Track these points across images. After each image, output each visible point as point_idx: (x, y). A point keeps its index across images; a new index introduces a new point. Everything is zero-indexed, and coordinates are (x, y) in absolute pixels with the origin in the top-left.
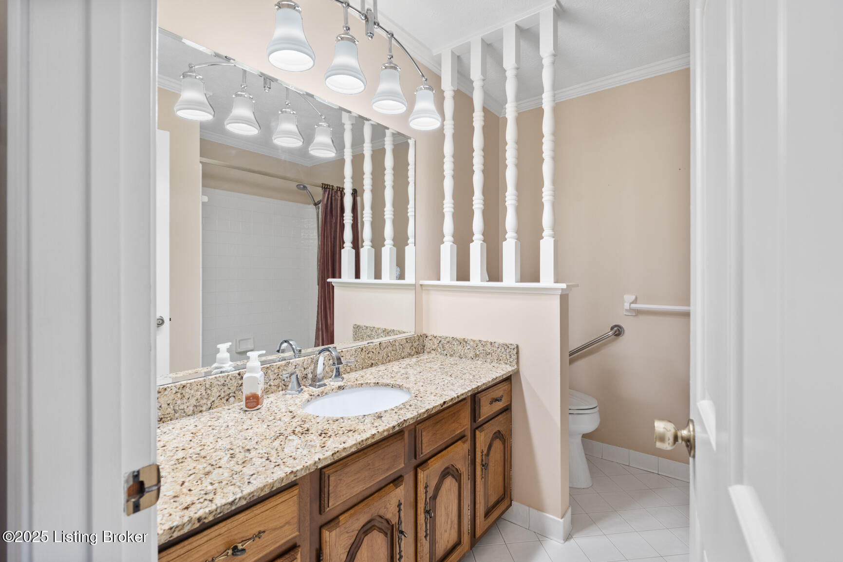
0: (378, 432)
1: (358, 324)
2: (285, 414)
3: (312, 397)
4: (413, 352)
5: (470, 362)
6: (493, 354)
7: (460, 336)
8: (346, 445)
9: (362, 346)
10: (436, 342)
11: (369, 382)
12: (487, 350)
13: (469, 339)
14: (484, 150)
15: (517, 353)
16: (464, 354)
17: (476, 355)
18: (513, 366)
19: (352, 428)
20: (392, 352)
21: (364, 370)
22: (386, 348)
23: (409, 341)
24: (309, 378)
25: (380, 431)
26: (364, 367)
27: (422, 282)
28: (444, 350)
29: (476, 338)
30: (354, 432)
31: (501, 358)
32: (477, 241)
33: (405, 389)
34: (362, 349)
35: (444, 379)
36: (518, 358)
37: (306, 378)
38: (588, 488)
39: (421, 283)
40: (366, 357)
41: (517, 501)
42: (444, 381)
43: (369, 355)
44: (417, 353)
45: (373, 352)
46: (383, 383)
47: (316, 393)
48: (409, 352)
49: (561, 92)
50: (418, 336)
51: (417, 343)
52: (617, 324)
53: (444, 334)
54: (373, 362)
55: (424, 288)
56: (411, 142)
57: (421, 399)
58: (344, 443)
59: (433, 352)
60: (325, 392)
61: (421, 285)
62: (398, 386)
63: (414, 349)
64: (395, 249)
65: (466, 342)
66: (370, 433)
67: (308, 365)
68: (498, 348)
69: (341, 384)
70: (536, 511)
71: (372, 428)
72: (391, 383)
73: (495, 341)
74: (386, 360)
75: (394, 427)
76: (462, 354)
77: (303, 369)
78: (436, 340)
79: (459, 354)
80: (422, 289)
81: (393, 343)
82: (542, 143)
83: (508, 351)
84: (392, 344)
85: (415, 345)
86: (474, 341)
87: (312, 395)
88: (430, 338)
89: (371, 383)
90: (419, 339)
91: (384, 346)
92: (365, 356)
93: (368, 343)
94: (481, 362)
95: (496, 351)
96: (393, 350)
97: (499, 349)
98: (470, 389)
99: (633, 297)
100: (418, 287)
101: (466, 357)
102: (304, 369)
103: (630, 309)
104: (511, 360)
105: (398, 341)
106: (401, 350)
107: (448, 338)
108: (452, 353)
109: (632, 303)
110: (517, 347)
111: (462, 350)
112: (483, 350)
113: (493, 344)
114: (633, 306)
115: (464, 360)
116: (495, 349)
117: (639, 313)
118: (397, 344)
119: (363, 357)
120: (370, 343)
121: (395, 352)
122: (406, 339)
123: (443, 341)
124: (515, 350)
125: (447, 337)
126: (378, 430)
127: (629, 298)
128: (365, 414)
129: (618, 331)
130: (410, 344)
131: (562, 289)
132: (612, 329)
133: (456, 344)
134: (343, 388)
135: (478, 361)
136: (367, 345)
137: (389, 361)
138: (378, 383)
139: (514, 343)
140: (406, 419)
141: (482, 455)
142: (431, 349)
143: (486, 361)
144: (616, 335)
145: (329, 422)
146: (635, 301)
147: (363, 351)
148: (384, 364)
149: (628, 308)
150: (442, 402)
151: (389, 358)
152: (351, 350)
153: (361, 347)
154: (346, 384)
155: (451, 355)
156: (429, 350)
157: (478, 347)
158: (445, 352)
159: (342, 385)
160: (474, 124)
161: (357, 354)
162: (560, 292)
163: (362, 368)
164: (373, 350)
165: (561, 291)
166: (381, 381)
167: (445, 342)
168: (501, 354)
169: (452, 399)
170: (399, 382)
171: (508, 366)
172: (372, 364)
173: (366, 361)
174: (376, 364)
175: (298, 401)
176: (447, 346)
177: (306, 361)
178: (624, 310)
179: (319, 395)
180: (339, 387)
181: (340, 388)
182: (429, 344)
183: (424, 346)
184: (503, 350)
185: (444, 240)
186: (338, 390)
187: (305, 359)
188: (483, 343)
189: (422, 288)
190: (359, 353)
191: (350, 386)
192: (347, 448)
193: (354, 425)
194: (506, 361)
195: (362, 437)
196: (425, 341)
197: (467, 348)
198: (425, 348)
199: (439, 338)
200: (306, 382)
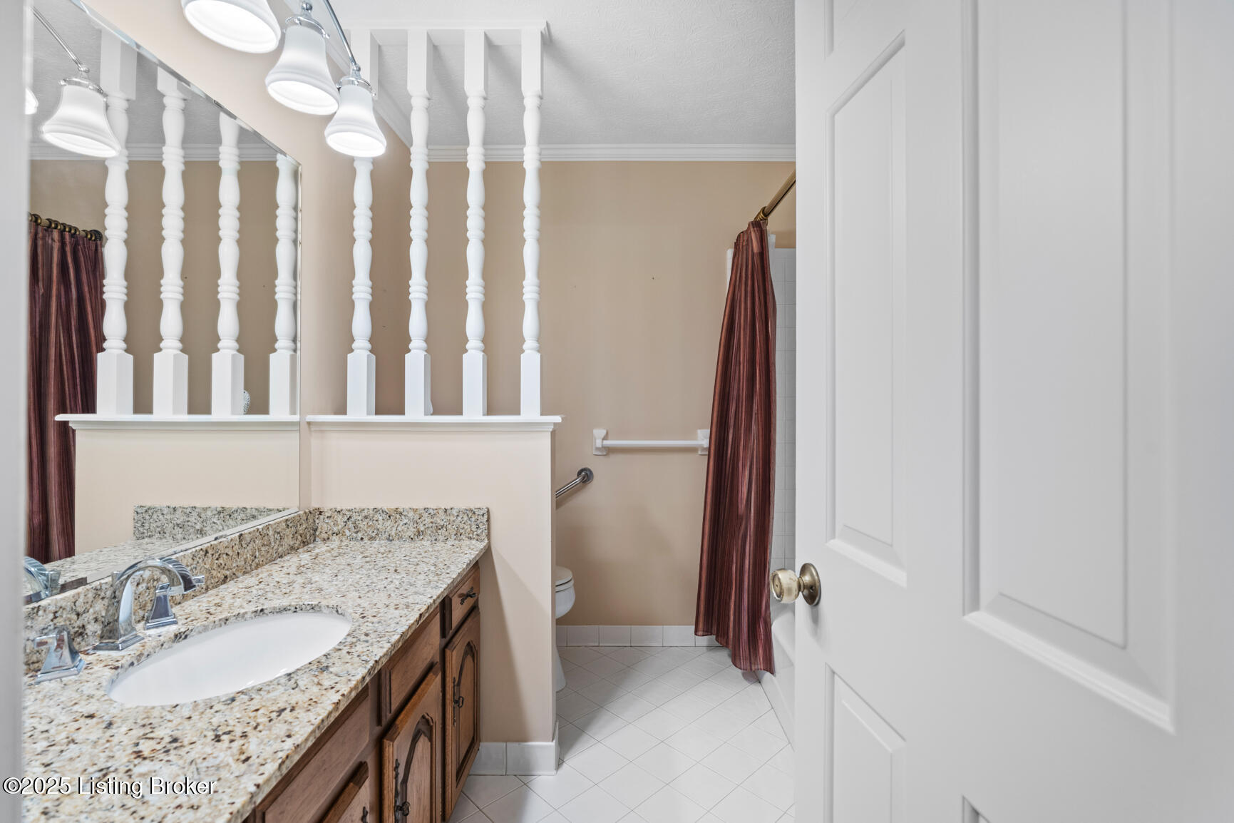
0: (343, 695)
1: (148, 504)
2: (76, 725)
3: (119, 670)
4: (298, 542)
5: (407, 544)
6: (449, 526)
7: (388, 505)
8: (298, 739)
9: (206, 546)
10: (340, 520)
11: (242, 611)
12: (439, 522)
13: (407, 507)
14: (428, 208)
15: (488, 520)
16: (396, 534)
17: (419, 533)
18: (482, 541)
19: (282, 705)
20: (263, 549)
21: (211, 592)
22: (252, 543)
23: (290, 525)
24: (89, 634)
25: (346, 693)
26: (210, 587)
27: (310, 418)
28: (357, 533)
29: (419, 505)
30: (291, 711)
31: (461, 531)
32: (418, 351)
33: (325, 610)
34: (207, 552)
35: (389, 580)
36: (489, 529)
37: (81, 634)
38: (562, 689)
39: (309, 421)
40: (215, 567)
41: (487, 741)
42: (392, 582)
43: (221, 561)
44: (305, 543)
45: (227, 554)
46: (274, 608)
47: (125, 662)
48: (292, 543)
49: (497, 149)
50: (305, 513)
51: (304, 527)
52: (583, 467)
53: (358, 505)
54: (228, 573)
55: (313, 429)
56: (283, 164)
57: (375, 620)
58: (289, 736)
59: (334, 537)
60: (146, 654)
61: (309, 423)
62: (309, 608)
63: (299, 537)
64: (241, 357)
65: (401, 514)
66: (329, 702)
67: (88, 606)
68: (458, 516)
69: (173, 629)
70: (516, 745)
71: (324, 692)
72: (293, 603)
73: (452, 506)
74: (253, 565)
75: (364, 678)
76: (393, 533)
77: (76, 617)
78: (340, 517)
79: (387, 534)
80: (310, 431)
81: (265, 531)
82: (523, 218)
83: (473, 519)
84: (262, 534)
85: (301, 529)
86: (415, 511)
87: (118, 667)
88: (327, 514)
89: (246, 613)
90: (307, 519)
91: (248, 539)
92: (212, 564)
93: (216, 539)
94: (429, 542)
95: (454, 521)
96: (263, 545)
97: (459, 518)
98: (446, 586)
99: (604, 432)
100: (304, 426)
101: (400, 538)
102: (78, 615)
103: (602, 447)
104: (479, 531)
105: (272, 525)
106: (278, 542)
107: (366, 511)
108: (374, 535)
109: (604, 439)
110: (488, 511)
111: (393, 526)
112: (432, 523)
113: (448, 512)
114: (607, 443)
115: (396, 542)
116: (452, 518)
117: (609, 451)
118: (271, 533)
119: (207, 566)
120: (221, 537)
121: (267, 547)
122: (286, 520)
123: (355, 517)
124: (486, 516)
125: (363, 510)
126: (340, 693)
127: (599, 433)
128: (289, 672)
129: (586, 476)
130: (293, 529)
131: (554, 423)
132: (579, 473)
133: (381, 518)
134: (186, 637)
135: (423, 542)
136: (216, 542)
137: (258, 566)
138: (262, 610)
139: (484, 506)
140: (377, 658)
141: (454, 687)
142: (331, 532)
143: (436, 540)
144: (584, 482)
145: (215, 708)
146: (605, 438)
147: (209, 555)
148: (247, 573)
149: (600, 446)
150: (418, 616)
151: (257, 560)
152: (184, 556)
153: (204, 547)
154: (190, 628)
155: (371, 539)
156: (325, 536)
157: (423, 519)
158: (360, 535)
159: (183, 630)
160: (412, 164)
161: (195, 562)
162: (551, 428)
163: (207, 589)
164: (227, 551)
165: (553, 427)
166: (267, 605)
167: (360, 518)
168: (462, 526)
169: (428, 607)
170: (308, 600)
171: (474, 542)
172: (226, 577)
173: (214, 573)
174: (234, 576)
175: (88, 689)
176: (362, 525)
177: (82, 596)
178: (594, 448)
179: (132, 664)
180: (176, 636)
181: (178, 637)
182: (325, 525)
183: (315, 530)
184: (466, 518)
185: (354, 346)
186: (174, 642)
187: (78, 594)
188: (431, 511)
189: (309, 428)
190: (200, 561)
191: (201, 629)
192: (301, 744)
193: (282, 697)
194: (471, 535)
195: (319, 715)
196: (317, 521)
197: (402, 523)
198: (317, 533)
199: (347, 513)
200: (83, 643)
